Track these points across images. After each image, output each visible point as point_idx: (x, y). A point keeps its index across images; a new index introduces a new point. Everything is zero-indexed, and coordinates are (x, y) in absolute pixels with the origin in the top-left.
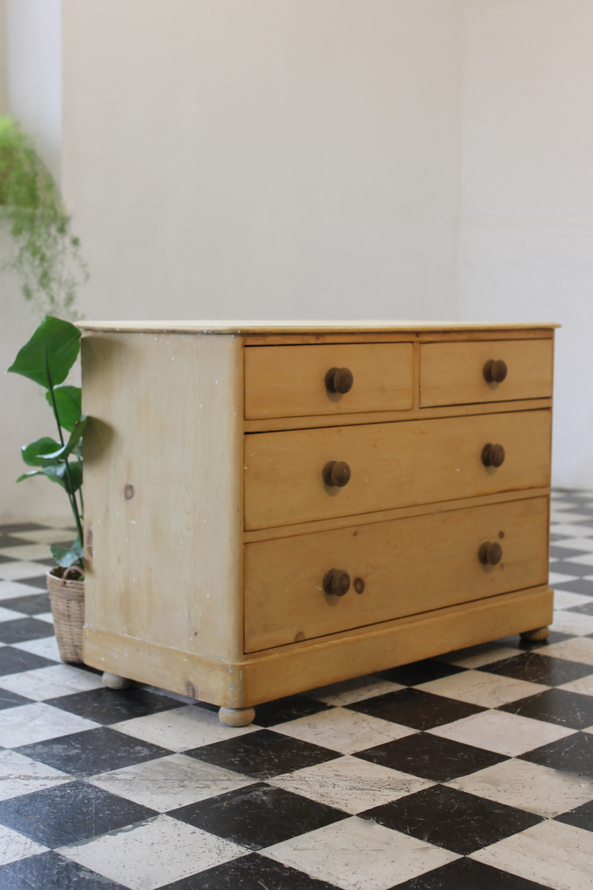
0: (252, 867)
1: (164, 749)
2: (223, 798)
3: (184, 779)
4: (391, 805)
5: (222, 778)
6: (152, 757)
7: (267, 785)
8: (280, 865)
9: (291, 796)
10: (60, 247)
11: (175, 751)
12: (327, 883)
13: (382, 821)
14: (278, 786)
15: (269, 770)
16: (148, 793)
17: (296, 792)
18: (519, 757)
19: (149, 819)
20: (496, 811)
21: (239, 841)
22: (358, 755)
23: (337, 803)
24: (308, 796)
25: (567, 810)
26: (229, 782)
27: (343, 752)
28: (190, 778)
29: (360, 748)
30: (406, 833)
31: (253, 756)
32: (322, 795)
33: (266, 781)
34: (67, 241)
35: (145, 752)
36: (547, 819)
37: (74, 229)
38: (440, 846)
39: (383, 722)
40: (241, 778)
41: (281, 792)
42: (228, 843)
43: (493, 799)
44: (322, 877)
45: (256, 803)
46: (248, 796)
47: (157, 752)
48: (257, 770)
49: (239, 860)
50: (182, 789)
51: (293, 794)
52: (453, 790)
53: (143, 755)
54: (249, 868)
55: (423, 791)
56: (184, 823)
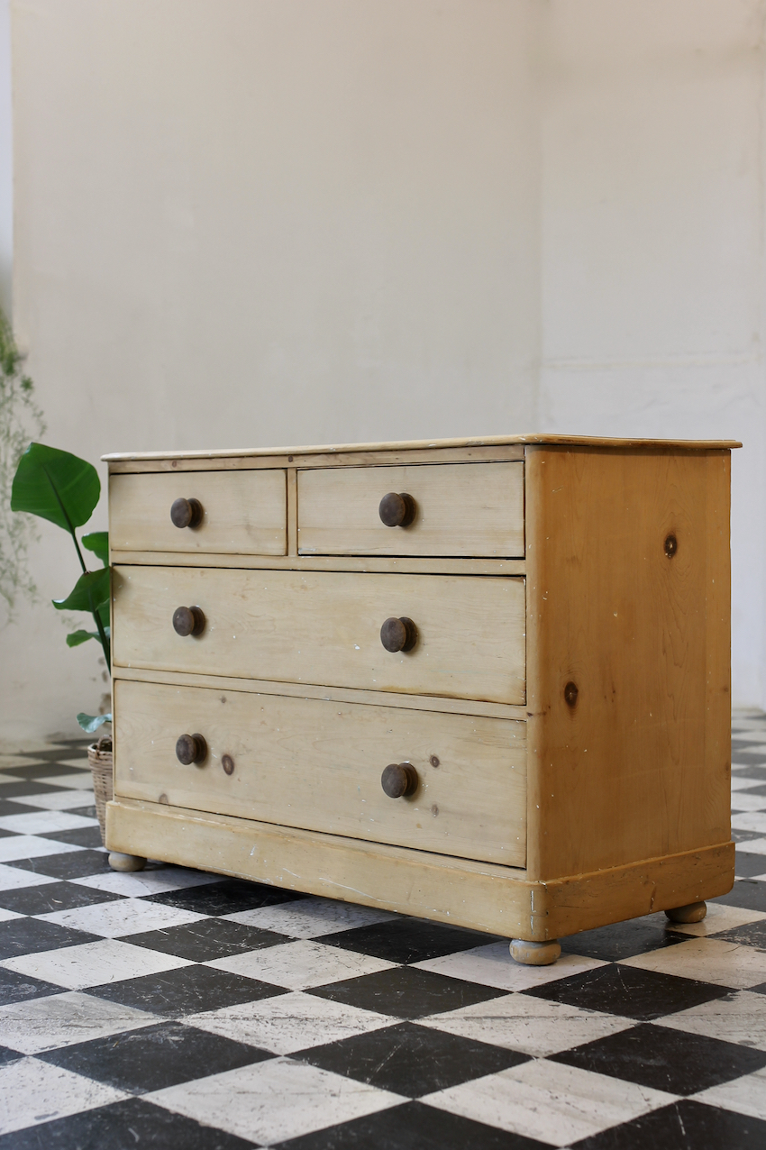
0: (126, 1113)
1: (58, 986)
2: (114, 1038)
3: (73, 1018)
4: (334, 1046)
5: (121, 1017)
6: (38, 995)
7: (179, 1024)
8: (165, 1111)
9: (205, 1036)
10: (8, 393)
11: (71, 988)
12: (220, 1131)
13: (317, 1062)
14: (191, 1025)
15: (186, 1007)
16: (19, 1034)
17: (214, 1031)
18: (523, 992)
19: (10, 1062)
20: (473, 1051)
21: (118, 1085)
22: (310, 991)
23: (264, 1042)
24: (228, 1035)
25: (566, 1048)
26: (129, 1021)
27: (292, 988)
28: (80, 1018)
29: (315, 984)
30: (345, 1075)
31: (172, 993)
32: (247, 1035)
33: (178, 1020)
34: (17, 383)
35: (33, 989)
36: (537, 1058)
37: (27, 369)
38: (385, 1089)
39: (357, 955)
40: (147, 1017)
41: (195, 1032)
42: (104, 1087)
43: (472, 1037)
44: (216, 1124)
45: (157, 1044)
46: (150, 1036)
47: (45, 989)
48: (171, 1008)
49: (114, 1105)
50: (64, 1029)
51: (210, 1033)
52: (424, 1028)
53: (27, 993)
54: (122, 1114)
55: (383, 1029)
56: (53, 1066)
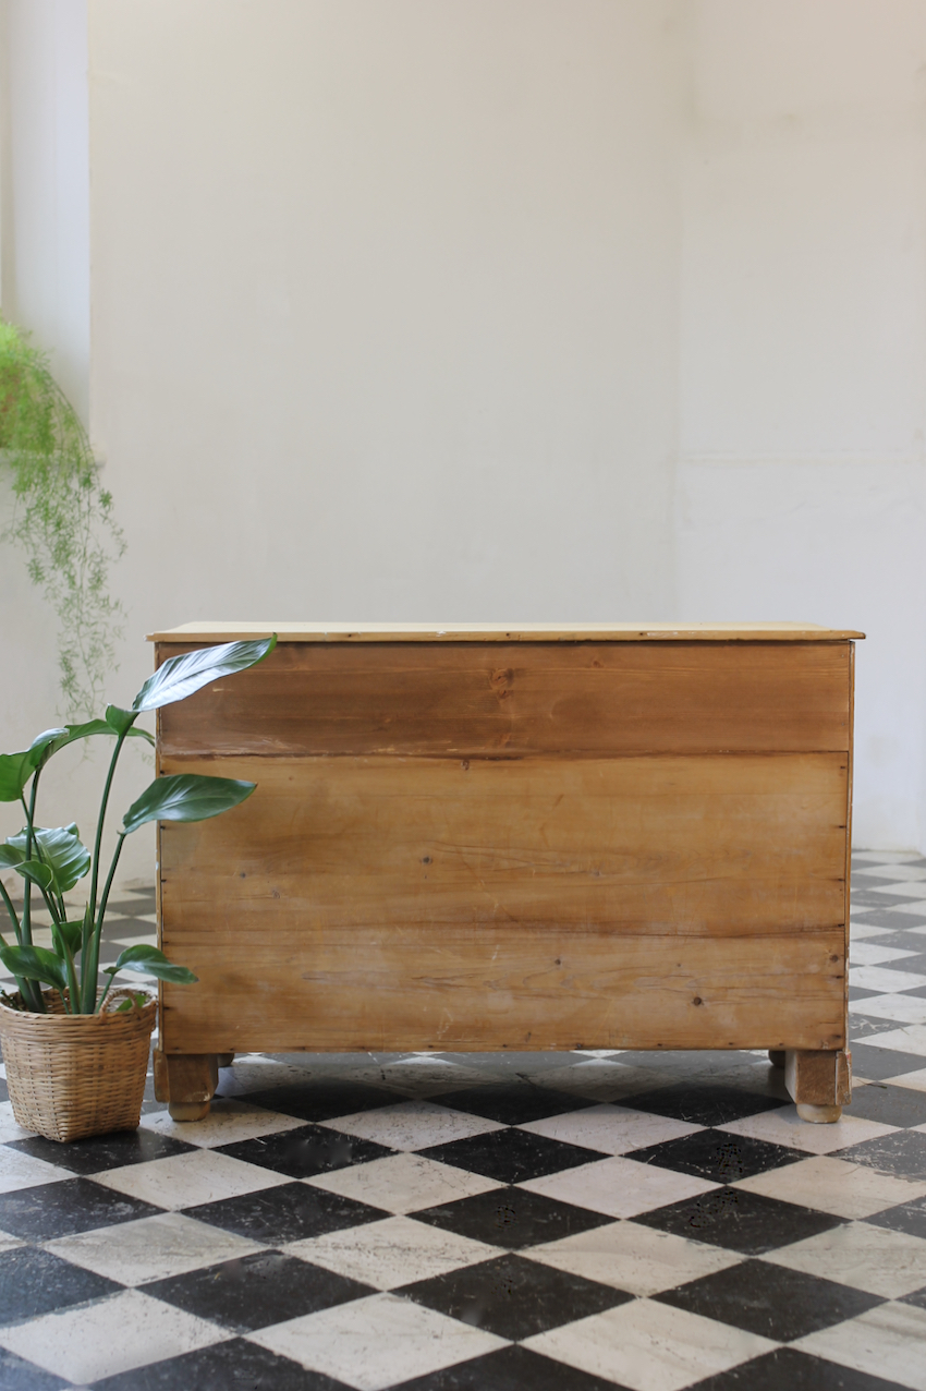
0: (231, 1354)
1: (155, 1206)
2: (216, 1269)
3: (171, 1245)
4: (436, 1281)
5: (221, 1244)
6: (135, 1217)
7: (280, 1253)
8: (268, 1353)
9: (307, 1267)
10: (84, 507)
11: (168, 1209)
12: (324, 1375)
13: (420, 1298)
14: (293, 1254)
15: (287, 1233)
16: (119, 1262)
17: (316, 1262)
18: (632, 1219)
19: (112, 1295)
20: (576, 1288)
21: (222, 1323)
22: (414, 1215)
23: (367, 1276)
24: (330, 1266)
25: (670, 1287)
26: (230, 1249)
27: (394, 1212)
28: (180, 1245)
29: (419, 1207)
30: (447, 1314)
31: (271, 1215)
32: (349, 1266)
33: (279, 1248)
34: (95, 498)
35: (129, 1209)
36: (640, 1297)
37: (105, 481)
38: (487, 1330)
39: (462, 1172)
40: (247, 1244)
41: (296, 1262)
42: (208, 1324)
43: (576, 1272)
44: (320, 1367)
45: (258, 1275)
46: (251, 1266)
47: (142, 1209)
48: (272, 1234)
49: (218, 1346)
50: (164, 1257)
51: (311, 1265)
52: (526, 1261)
53: (124, 1213)
54: (227, 1355)
55: (486, 1262)
56: (156, 1300)
